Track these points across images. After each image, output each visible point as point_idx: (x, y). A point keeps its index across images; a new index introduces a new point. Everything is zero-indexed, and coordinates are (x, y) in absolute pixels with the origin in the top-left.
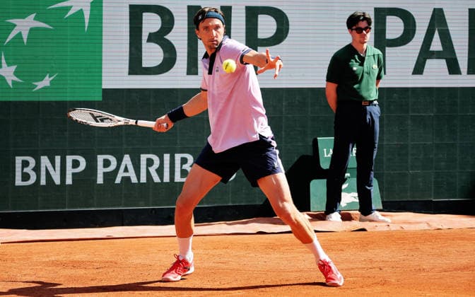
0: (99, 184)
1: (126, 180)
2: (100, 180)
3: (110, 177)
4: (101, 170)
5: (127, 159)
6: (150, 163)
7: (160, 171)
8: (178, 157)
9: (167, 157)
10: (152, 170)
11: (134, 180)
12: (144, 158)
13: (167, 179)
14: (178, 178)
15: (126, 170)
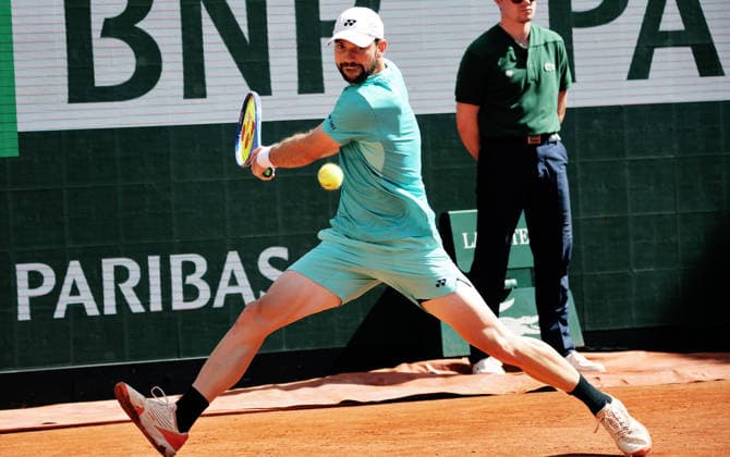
0: (24, 322)
1: (76, 310)
2: (24, 313)
3: (44, 305)
4: (24, 294)
5: (75, 271)
6: (121, 274)
7: (142, 291)
8: (176, 261)
9: (154, 262)
10: (127, 288)
11: (92, 310)
12: (108, 266)
13: (156, 305)
14: (178, 303)
15: (75, 291)
